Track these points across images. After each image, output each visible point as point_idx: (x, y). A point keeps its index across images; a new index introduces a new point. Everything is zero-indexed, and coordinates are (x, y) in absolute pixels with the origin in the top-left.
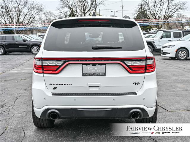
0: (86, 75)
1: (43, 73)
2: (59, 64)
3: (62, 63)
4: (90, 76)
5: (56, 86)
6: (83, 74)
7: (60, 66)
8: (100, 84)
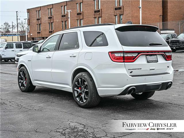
0: (149, 62)
1: (124, 62)
2: (134, 55)
3: (137, 54)
4: (151, 62)
5: (132, 71)
6: (148, 62)
7: (136, 57)
8: (155, 67)
